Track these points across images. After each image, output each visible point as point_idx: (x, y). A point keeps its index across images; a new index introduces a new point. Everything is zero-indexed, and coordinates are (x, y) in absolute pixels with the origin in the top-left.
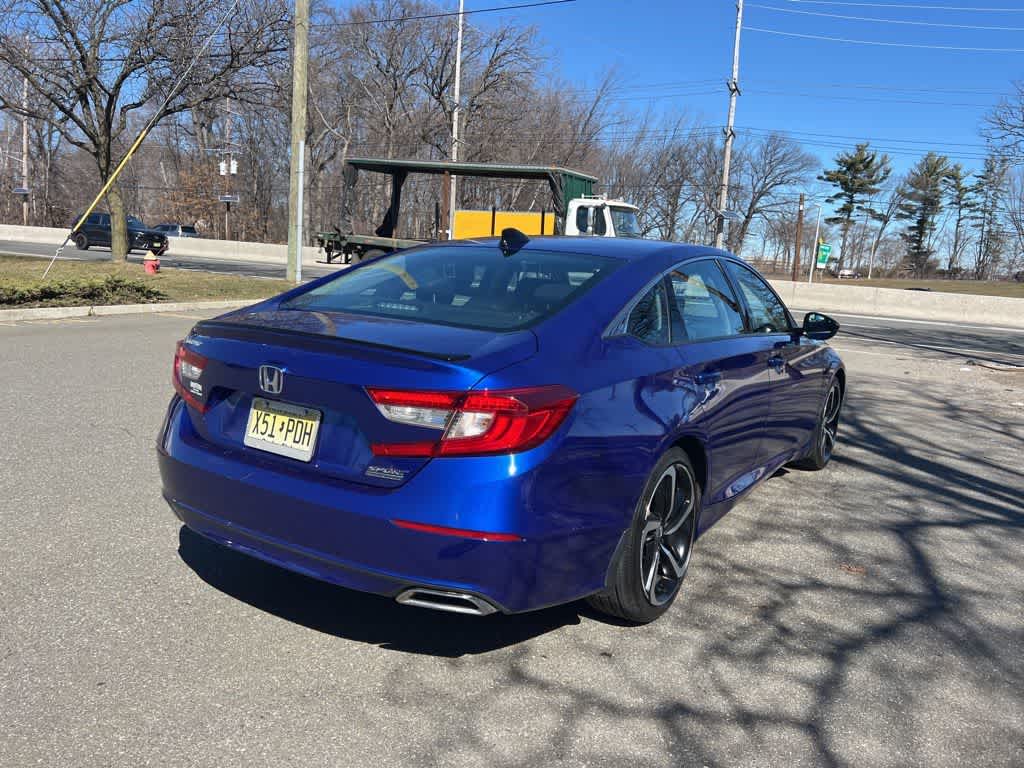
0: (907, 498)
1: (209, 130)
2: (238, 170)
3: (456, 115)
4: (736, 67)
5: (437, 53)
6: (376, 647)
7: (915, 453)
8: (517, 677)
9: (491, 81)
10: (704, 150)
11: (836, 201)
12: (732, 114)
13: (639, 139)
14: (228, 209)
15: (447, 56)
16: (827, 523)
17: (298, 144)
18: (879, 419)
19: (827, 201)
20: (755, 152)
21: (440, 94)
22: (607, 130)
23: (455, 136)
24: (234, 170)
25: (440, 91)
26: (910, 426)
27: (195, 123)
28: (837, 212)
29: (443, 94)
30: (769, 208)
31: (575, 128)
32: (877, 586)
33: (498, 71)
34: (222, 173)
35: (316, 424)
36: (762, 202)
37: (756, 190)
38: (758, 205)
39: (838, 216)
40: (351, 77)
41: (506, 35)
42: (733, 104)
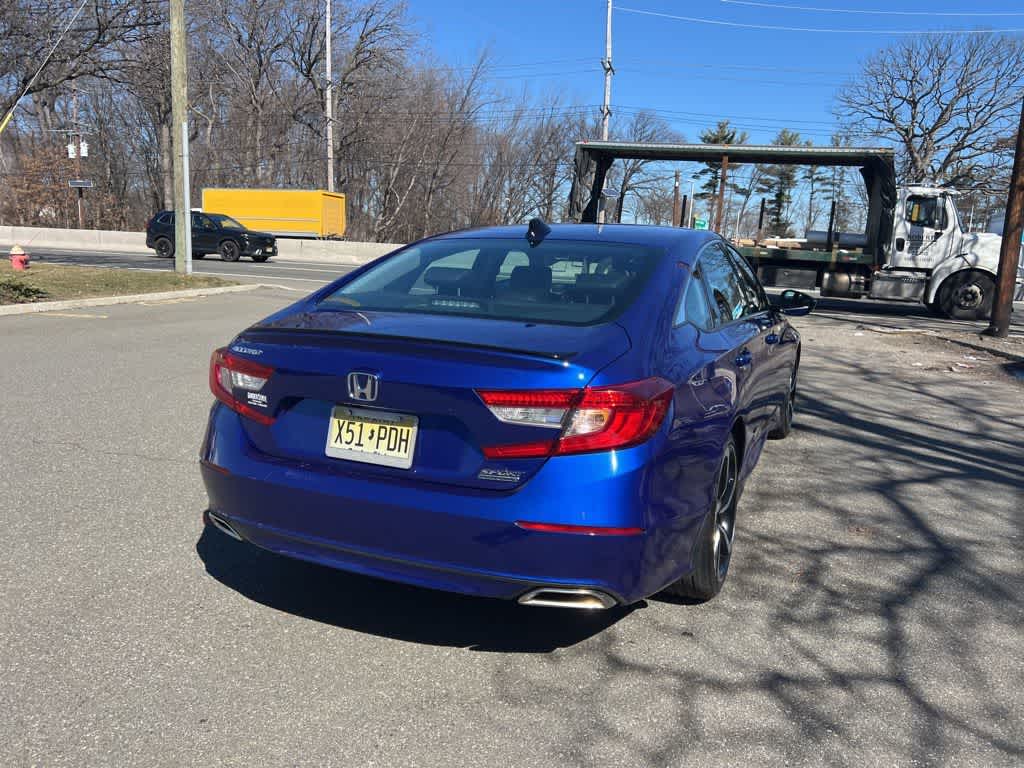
0: (872, 459)
1: (52, 109)
2: (89, 152)
3: (329, 93)
4: (609, 46)
5: (303, 28)
6: (466, 649)
7: (857, 416)
8: (617, 664)
9: (362, 58)
10: (576, 128)
11: (702, 177)
12: (608, 93)
13: (516, 119)
14: (81, 195)
15: (315, 30)
16: (817, 489)
17: (181, 125)
18: (809, 386)
19: (694, 177)
20: (624, 131)
21: (309, 72)
22: (485, 108)
23: (329, 115)
24: (84, 152)
25: (309, 66)
26: (839, 391)
27: (36, 102)
28: (703, 188)
29: (312, 71)
30: (641, 185)
31: (452, 105)
32: (889, 545)
33: (369, 47)
34: (71, 156)
35: (413, 431)
36: (634, 179)
37: (628, 167)
38: (630, 182)
39: (704, 191)
40: (211, 52)
41: (376, 9)
42: (609, 83)
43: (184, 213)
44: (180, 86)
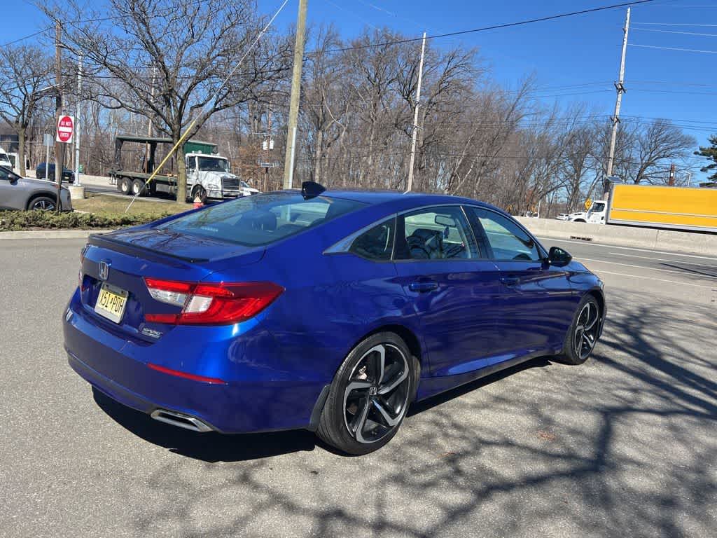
0: (635, 390)
1: (259, 120)
2: (274, 147)
3: (417, 109)
4: (622, 73)
5: (408, 68)
6: (166, 450)
7: (669, 359)
8: (245, 479)
9: (443, 87)
10: (603, 132)
11: (709, 171)
12: (618, 107)
13: (548, 125)
14: (267, 172)
15: (414, 72)
17: (292, 129)
19: (702, 170)
20: (643, 134)
21: (408, 95)
22: (525, 118)
23: (416, 124)
24: (271, 147)
25: (408, 93)
27: (250, 116)
28: (709, 179)
29: (411, 96)
30: (654, 175)
31: (501, 116)
33: (450, 79)
34: (264, 149)
35: (126, 299)
36: (648, 171)
37: (644, 161)
38: (645, 173)
39: (711, 181)
40: (351, 86)
41: (456, 55)
42: (619, 99)
43: (288, 183)
44: (294, 106)
